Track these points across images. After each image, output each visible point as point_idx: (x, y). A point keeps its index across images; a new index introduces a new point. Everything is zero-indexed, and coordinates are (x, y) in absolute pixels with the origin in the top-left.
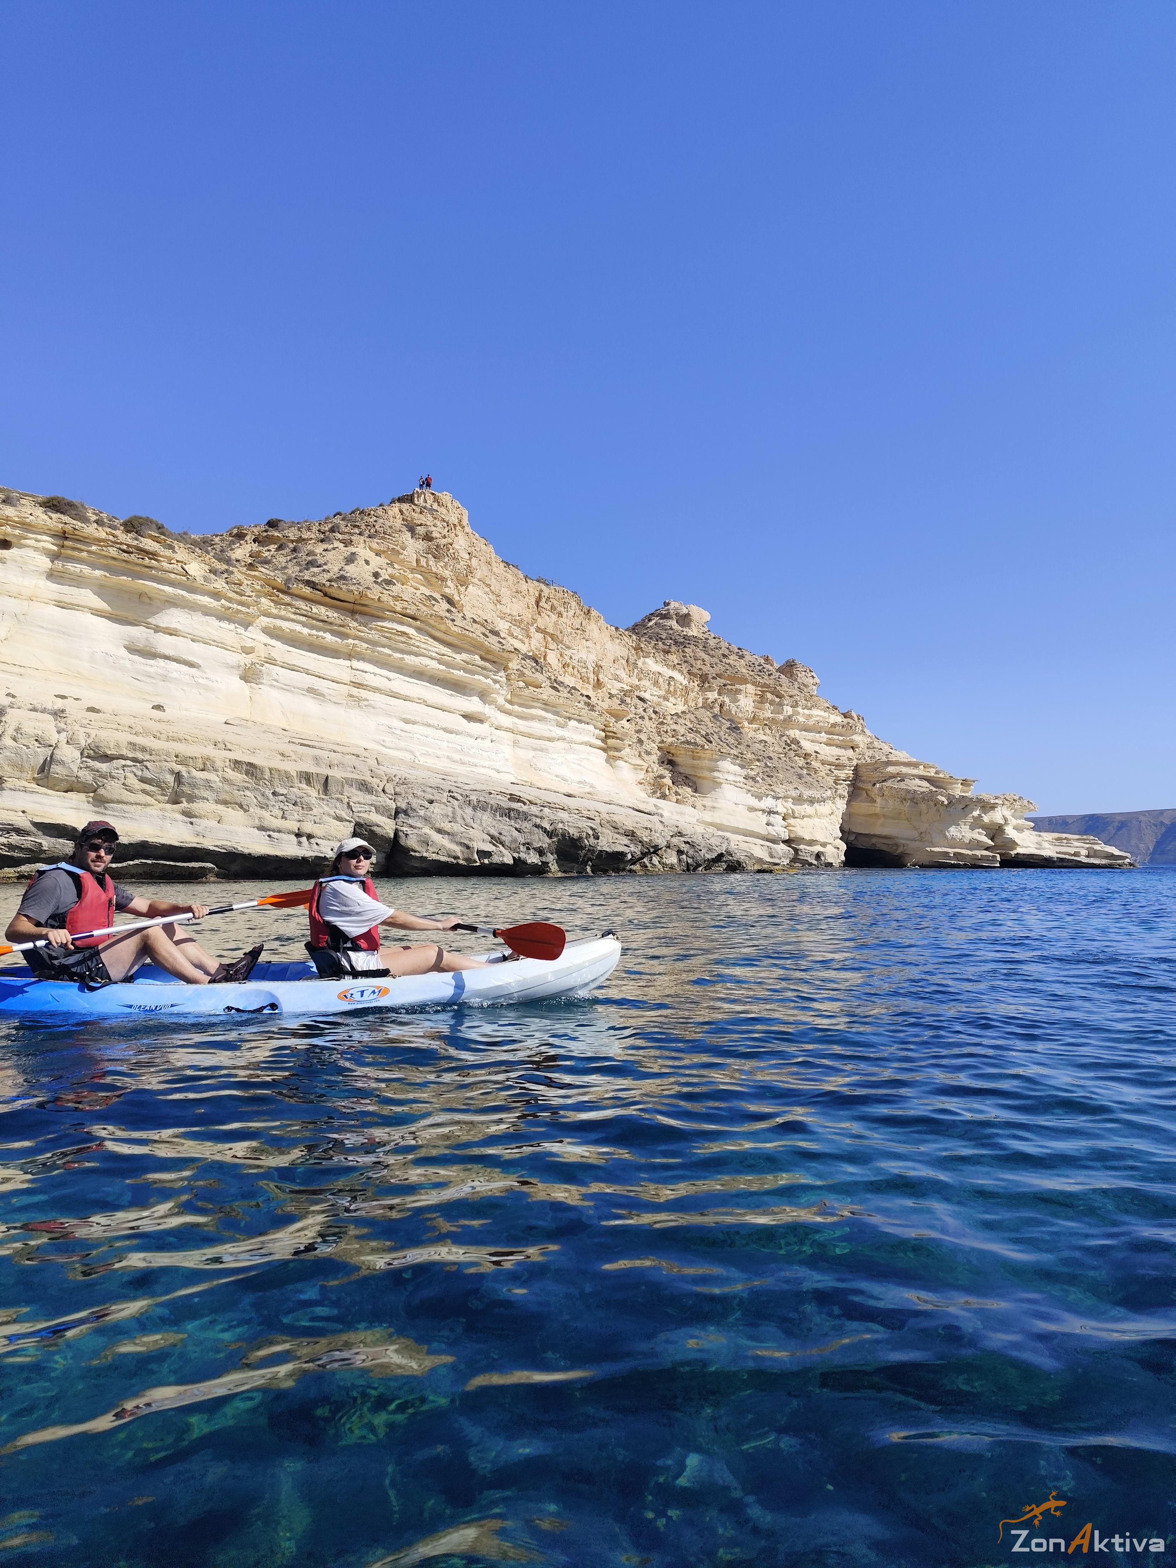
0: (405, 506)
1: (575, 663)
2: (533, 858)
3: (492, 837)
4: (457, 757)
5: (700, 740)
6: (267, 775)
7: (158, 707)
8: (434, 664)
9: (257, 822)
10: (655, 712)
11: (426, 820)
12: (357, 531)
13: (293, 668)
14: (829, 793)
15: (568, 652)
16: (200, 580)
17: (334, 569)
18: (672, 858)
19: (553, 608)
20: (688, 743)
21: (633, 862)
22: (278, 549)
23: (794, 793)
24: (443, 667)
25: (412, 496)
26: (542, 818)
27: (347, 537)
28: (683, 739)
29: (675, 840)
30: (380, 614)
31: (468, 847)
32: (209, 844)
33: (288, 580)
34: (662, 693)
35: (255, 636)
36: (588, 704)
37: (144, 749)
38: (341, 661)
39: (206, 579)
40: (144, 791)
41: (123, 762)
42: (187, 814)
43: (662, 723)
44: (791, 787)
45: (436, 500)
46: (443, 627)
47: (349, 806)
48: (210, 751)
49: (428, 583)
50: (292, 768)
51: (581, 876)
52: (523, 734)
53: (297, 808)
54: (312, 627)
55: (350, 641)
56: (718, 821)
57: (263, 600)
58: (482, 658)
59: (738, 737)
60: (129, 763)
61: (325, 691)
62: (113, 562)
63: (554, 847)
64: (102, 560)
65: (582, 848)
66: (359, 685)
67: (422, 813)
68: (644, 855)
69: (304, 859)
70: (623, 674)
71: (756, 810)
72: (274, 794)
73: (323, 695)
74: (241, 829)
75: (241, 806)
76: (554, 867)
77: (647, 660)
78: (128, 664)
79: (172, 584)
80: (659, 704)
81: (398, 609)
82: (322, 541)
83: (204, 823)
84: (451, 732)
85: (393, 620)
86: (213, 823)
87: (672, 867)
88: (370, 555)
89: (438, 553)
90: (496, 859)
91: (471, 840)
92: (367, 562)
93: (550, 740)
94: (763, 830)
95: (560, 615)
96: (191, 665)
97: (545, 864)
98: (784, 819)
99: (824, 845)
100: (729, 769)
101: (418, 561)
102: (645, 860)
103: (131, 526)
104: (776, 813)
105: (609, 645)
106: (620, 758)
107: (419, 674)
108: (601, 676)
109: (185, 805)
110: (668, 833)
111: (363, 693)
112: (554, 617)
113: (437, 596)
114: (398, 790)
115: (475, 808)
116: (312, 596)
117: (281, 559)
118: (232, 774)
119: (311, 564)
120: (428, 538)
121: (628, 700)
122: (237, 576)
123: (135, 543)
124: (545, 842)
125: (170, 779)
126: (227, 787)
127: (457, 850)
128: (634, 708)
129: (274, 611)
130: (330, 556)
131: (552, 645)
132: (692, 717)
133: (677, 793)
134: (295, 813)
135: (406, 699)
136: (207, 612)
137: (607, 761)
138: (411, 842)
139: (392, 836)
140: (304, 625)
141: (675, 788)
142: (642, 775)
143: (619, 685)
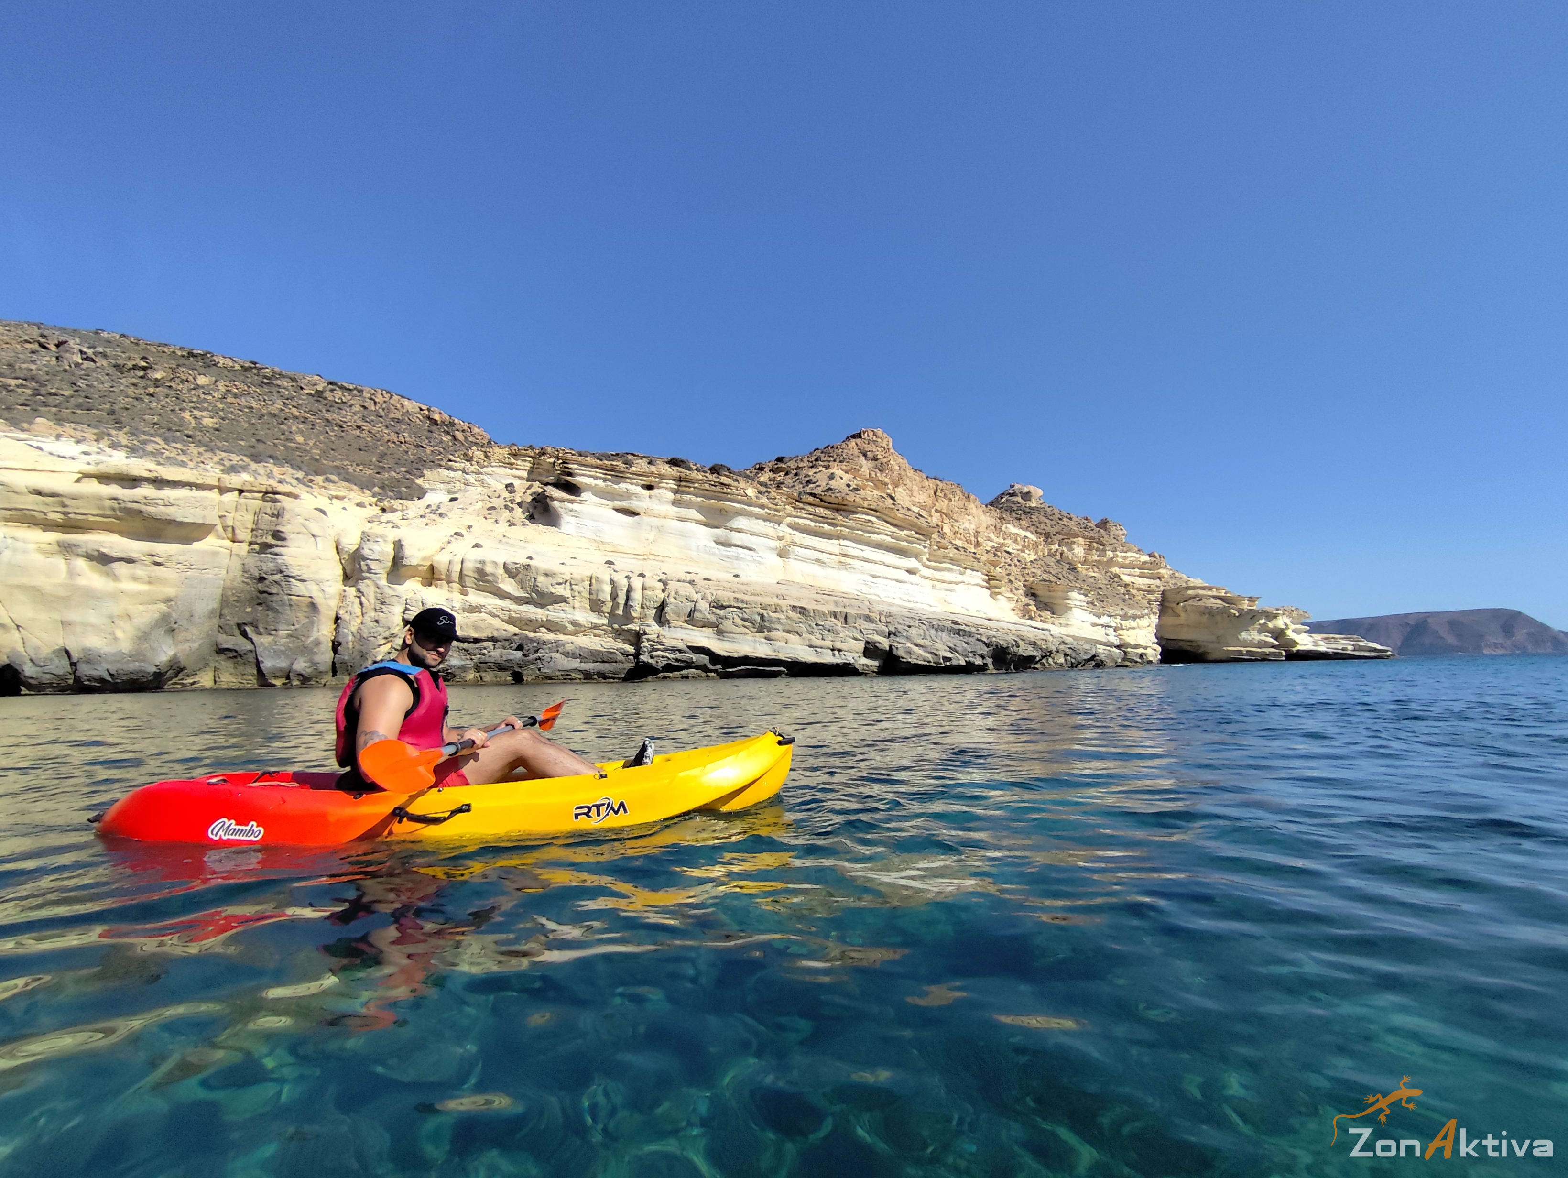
0: (858, 441)
1: (962, 531)
2: (978, 661)
3: (950, 648)
4: (905, 598)
5: (1052, 578)
6: (812, 614)
7: (736, 576)
8: (888, 539)
9: (808, 643)
10: (1019, 561)
11: (908, 638)
12: (831, 459)
13: (806, 547)
14: (1146, 611)
15: (957, 524)
16: (754, 499)
17: (823, 483)
18: (1062, 660)
19: (945, 496)
20: (1045, 581)
21: (1036, 663)
22: (785, 475)
23: (1121, 612)
24: (894, 541)
25: (860, 434)
26: (980, 635)
27: (826, 463)
28: (1040, 578)
29: (1062, 647)
30: (854, 510)
31: (936, 655)
32: (782, 656)
33: (800, 493)
34: (1020, 547)
35: (784, 530)
36: (975, 558)
37: (742, 601)
38: (833, 541)
39: (757, 497)
40: (744, 626)
41: (732, 609)
42: (766, 638)
43: (1024, 568)
44: (1118, 608)
45: (875, 434)
46: (892, 515)
47: (861, 631)
48: (775, 601)
49: (876, 487)
50: (826, 609)
51: (1008, 672)
52: (938, 581)
53: (831, 633)
54: (816, 522)
55: (839, 528)
56: (1071, 634)
57: (787, 507)
58: (917, 533)
59: (1076, 575)
60: (735, 609)
61: (826, 561)
62: (706, 492)
63: (990, 655)
64: (701, 492)
65: (1009, 654)
66: (845, 555)
67: (905, 634)
68: (1043, 657)
69: (837, 664)
70: (992, 536)
71: (1097, 625)
72: (817, 625)
73: (824, 563)
74: (799, 647)
75: (797, 633)
76: (991, 667)
77: (1008, 526)
78: (716, 551)
79: (738, 502)
80: (1019, 555)
81: (866, 506)
82: (812, 467)
83: (778, 644)
84: (900, 582)
85: (862, 513)
86: (783, 644)
87: (1061, 665)
88: (841, 473)
89: (882, 467)
90: (954, 662)
91: (937, 650)
92: (841, 478)
93: (956, 583)
94: (1104, 639)
95: (950, 500)
96: (750, 549)
97: (986, 665)
98: (1115, 631)
99: (1145, 648)
100: (1076, 598)
101: (870, 474)
102: (1044, 661)
103: (714, 470)
104: (1110, 627)
105: (983, 517)
106: (1000, 593)
107: (879, 546)
108: (979, 539)
109: (766, 633)
110: (1056, 642)
111: (848, 560)
112: (946, 502)
113: (884, 495)
114: (888, 620)
115: (936, 630)
116: (813, 502)
117: (789, 480)
118: (791, 614)
119: (809, 482)
120: (875, 459)
121: (999, 554)
122: (773, 494)
123: (718, 480)
124: (985, 650)
125: (758, 618)
126: (789, 622)
127: (930, 657)
128: (1003, 559)
129: (794, 513)
130: (818, 476)
131: (946, 521)
132: (1042, 563)
133: (1040, 616)
134: (829, 636)
135: (873, 562)
136: (758, 517)
137: (991, 596)
138: (901, 653)
139: (888, 649)
140: (811, 520)
141: (1038, 612)
142: (1013, 604)
143: (991, 544)
